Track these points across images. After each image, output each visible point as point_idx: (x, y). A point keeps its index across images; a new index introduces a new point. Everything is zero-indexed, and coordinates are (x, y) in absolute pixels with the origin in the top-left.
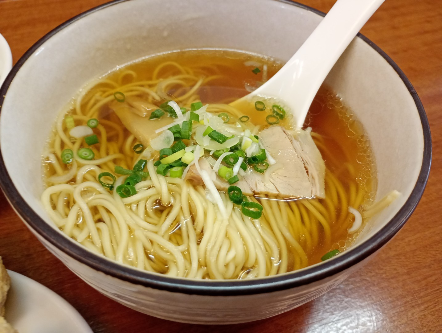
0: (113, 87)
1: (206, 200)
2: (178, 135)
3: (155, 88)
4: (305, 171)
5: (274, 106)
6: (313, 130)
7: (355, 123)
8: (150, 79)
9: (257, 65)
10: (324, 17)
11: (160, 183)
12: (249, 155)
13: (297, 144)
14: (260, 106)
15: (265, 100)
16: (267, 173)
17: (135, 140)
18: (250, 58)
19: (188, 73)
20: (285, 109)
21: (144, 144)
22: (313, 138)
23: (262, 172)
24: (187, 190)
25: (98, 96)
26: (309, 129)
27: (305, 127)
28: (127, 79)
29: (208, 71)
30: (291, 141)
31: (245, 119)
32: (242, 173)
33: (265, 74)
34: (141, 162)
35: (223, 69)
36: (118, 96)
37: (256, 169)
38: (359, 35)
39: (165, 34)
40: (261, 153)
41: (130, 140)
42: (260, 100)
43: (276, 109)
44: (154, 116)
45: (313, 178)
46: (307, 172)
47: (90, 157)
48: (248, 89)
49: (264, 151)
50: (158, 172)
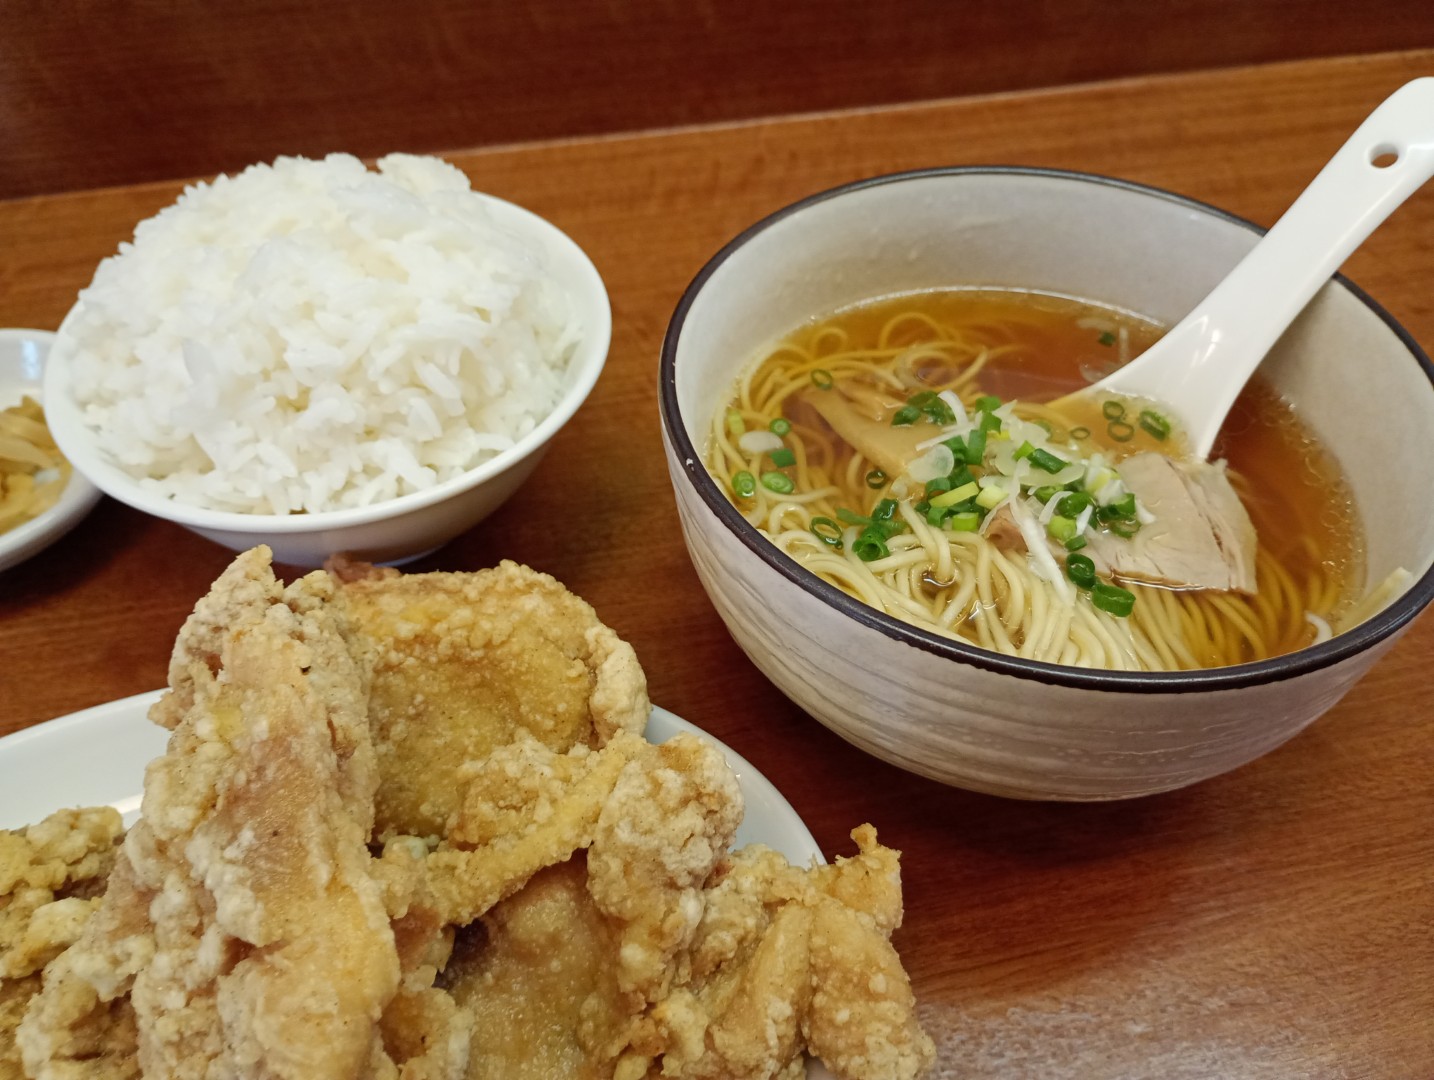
0: (802, 360)
1: (1027, 574)
2: (961, 456)
3: (892, 366)
4: (1215, 542)
5: (1145, 413)
6: (1232, 465)
7: (1319, 455)
8: (874, 346)
9: (1106, 326)
10: (1263, 235)
11: (934, 540)
12: (1103, 503)
13: (1197, 490)
14: (1115, 410)
15: (1124, 399)
16: (1139, 539)
17: (865, 461)
18: (1086, 311)
19: (951, 338)
20: (1169, 420)
21: (890, 472)
22: (1232, 481)
23: (1128, 536)
24: (988, 554)
25: (778, 375)
26: (1222, 463)
27: (1212, 458)
28: (827, 346)
29: (993, 335)
30: (1185, 483)
31: (1081, 434)
32: (1092, 533)
33: (1124, 347)
34: (886, 503)
35: (1024, 332)
36: (819, 377)
37: (1114, 529)
38: (1336, 276)
39: (913, 255)
40: (1127, 500)
41: (855, 463)
42: (1115, 400)
43: (1149, 420)
44: (900, 419)
45: (1232, 556)
46: (1220, 544)
47: (787, 488)
48: (1087, 376)
49: (1132, 497)
50: (931, 522)
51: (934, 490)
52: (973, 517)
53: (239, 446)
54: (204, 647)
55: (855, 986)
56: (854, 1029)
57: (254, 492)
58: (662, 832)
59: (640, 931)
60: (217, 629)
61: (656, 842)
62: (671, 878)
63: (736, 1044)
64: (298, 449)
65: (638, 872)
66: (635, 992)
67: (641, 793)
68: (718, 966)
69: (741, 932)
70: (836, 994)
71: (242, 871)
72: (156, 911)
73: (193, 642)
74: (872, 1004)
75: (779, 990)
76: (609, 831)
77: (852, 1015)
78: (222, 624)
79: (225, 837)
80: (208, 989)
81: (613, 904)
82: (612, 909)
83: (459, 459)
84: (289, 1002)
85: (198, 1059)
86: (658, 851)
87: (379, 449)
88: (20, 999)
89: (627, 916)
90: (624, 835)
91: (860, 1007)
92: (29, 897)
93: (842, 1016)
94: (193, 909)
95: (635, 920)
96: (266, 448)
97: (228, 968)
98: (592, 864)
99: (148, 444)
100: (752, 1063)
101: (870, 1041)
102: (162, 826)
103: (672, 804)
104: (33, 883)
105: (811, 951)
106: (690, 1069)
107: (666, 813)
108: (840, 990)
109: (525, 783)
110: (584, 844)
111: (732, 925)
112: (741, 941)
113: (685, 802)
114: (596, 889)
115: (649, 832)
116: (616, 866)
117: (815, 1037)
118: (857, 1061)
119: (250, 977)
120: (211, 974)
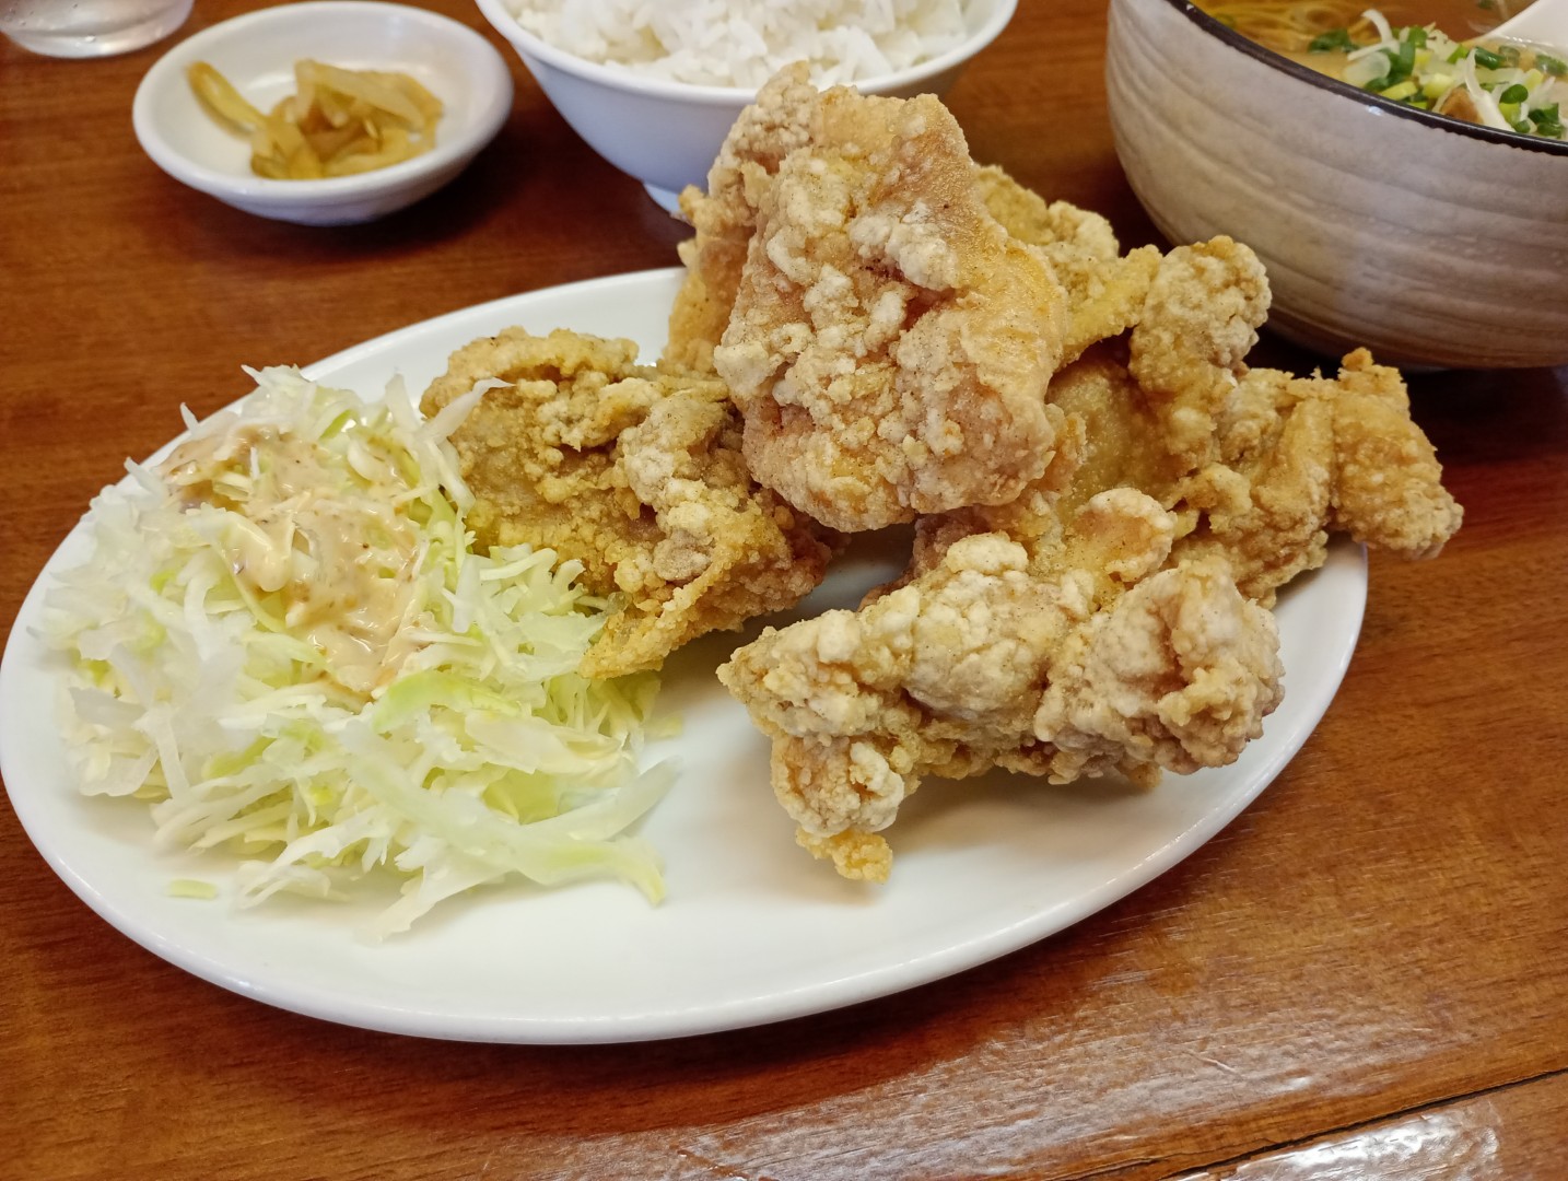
2: (1396, 63)
3: (1286, 15)
5: (1537, 55)
12: (1537, 106)
14: (1509, 52)
15: (1518, 45)
42: (1508, 45)
43: (1547, 62)
44: (1319, 47)
49: (1556, 106)
51: (1377, 86)
52: (1421, 103)
53: (711, 23)
54: (756, 146)
55: (1386, 455)
56: (1387, 489)
58: (1211, 307)
59: (1192, 395)
60: (771, 128)
61: (1206, 316)
62: (1216, 353)
63: (1282, 498)
64: (766, 28)
65: (1187, 341)
66: (1187, 451)
67: (1186, 274)
68: (1242, 455)
69: (1263, 423)
70: (1367, 462)
71: (930, 226)
72: (812, 298)
73: (744, 144)
74: (1404, 468)
75: (1316, 456)
76: (1159, 308)
77: (1387, 477)
78: (777, 121)
79: (899, 210)
80: (882, 352)
81: (1162, 376)
82: (1161, 381)
83: (908, 58)
84: (992, 326)
85: (866, 422)
86: (1206, 324)
87: (841, 34)
88: (589, 470)
89: (1177, 385)
90: (1174, 309)
91: (1393, 471)
92: (595, 377)
93: (1377, 478)
94: (851, 294)
95: (1183, 389)
96: (738, 25)
97: (907, 325)
98: (1138, 340)
100: (1299, 515)
101: (1409, 495)
103: (1218, 282)
104: (595, 365)
105: (1335, 433)
106: (1239, 521)
107: (1213, 292)
108: (1371, 458)
109: (1074, 267)
110: (1134, 319)
111: (1254, 416)
112: (1263, 431)
113: (1227, 285)
114: (1142, 367)
115: (1198, 307)
116: (1167, 338)
117: (1347, 503)
118: (1396, 513)
119: (945, 321)
120: (890, 333)
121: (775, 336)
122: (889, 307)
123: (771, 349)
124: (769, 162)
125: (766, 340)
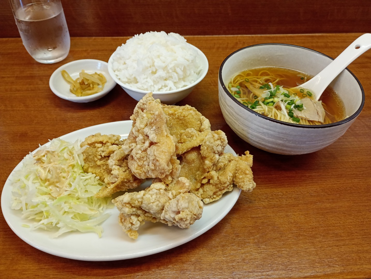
0: (243, 77)
1: (281, 114)
2: (272, 94)
3: (260, 79)
4: (317, 113)
5: (307, 92)
6: (322, 102)
7: (341, 102)
8: (257, 76)
9: (303, 76)
10: (333, 60)
11: (265, 107)
12: (297, 104)
13: (315, 105)
14: (302, 91)
15: (304, 89)
16: (303, 111)
17: (254, 94)
18: (299, 73)
19: (272, 76)
20: (312, 93)
21: (258, 96)
22: (322, 104)
23: (301, 111)
24: (274, 110)
25: (239, 79)
26: (321, 101)
27: (319, 100)
28: (248, 75)
29: (281, 76)
30: (313, 104)
31: (295, 94)
32: (294, 109)
33: (305, 80)
34: (257, 101)
35: (286, 76)
36: (247, 80)
37: (298, 110)
38: (346, 68)
39: (267, 60)
40: (301, 104)
41: (252, 94)
42: (303, 89)
43: (308, 93)
44: (261, 88)
45: (320, 116)
46: (318, 114)
47: (239, 97)
48: (298, 84)
49: (302, 104)
50: (265, 104)
51: (266, 99)
52: (273, 104)
53: (144, 79)
54: (141, 107)
55: (243, 172)
56: (242, 179)
57: (145, 87)
58: (214, 143)
59: (209, 159)
60: (144, 104)
61: (213, 145)
62: (214, 151)
63: (223, 179)
64: (154, 80)
65: (209, 149)
66: (207, 168)
67: (211, 137)
68: (220, 169)
69: (224, 164)
70: (240, 173)
71: (154, 132)
72: (137, 139)
73: (139, 106)
74: (246, 175)
75: (231, 172)
76: (205, 142)
77: (242, 177)
78: (145, 103)
79: (151, 127)
80: (145, 150)
81: (204, 154)
82: (204, 155)
83: (181, 86)
84: (160, 150)
85: (142, 161)
86: (213, 146)
87: (168, 82)
88: (105, 160)
89: (207, 156)
90: (207, 143)
91: (244, 176)
92: (109, 144)
93: (241, 177)
94: (143, 140)
95: (208, 157)
96: (149, 80)
97: (149, 147)
98: (201, 148)
99: (127, 78)
100: (225, 182)
101: (245, 181)
102: (139, 127)
103: (216, 139)
104: (109, 142)
105: (236, 167)
106: (214, 182)
107: (215, 141)
108: (241, 173)
109: (192, 134)
110: (201, 144)
111: (223, 162)
112: (224, 165)
113: (218, 139)
114: (202, 152)
115: (212, 143)
116: (206, 148)
117: (236, 180)
118: (243, 183)
119: (153, 147)
120: (146, 148)
121: (130, 145)
122: (147, 144)
123: (130, 147)
124: (142, 110)
125: (129, 145)
